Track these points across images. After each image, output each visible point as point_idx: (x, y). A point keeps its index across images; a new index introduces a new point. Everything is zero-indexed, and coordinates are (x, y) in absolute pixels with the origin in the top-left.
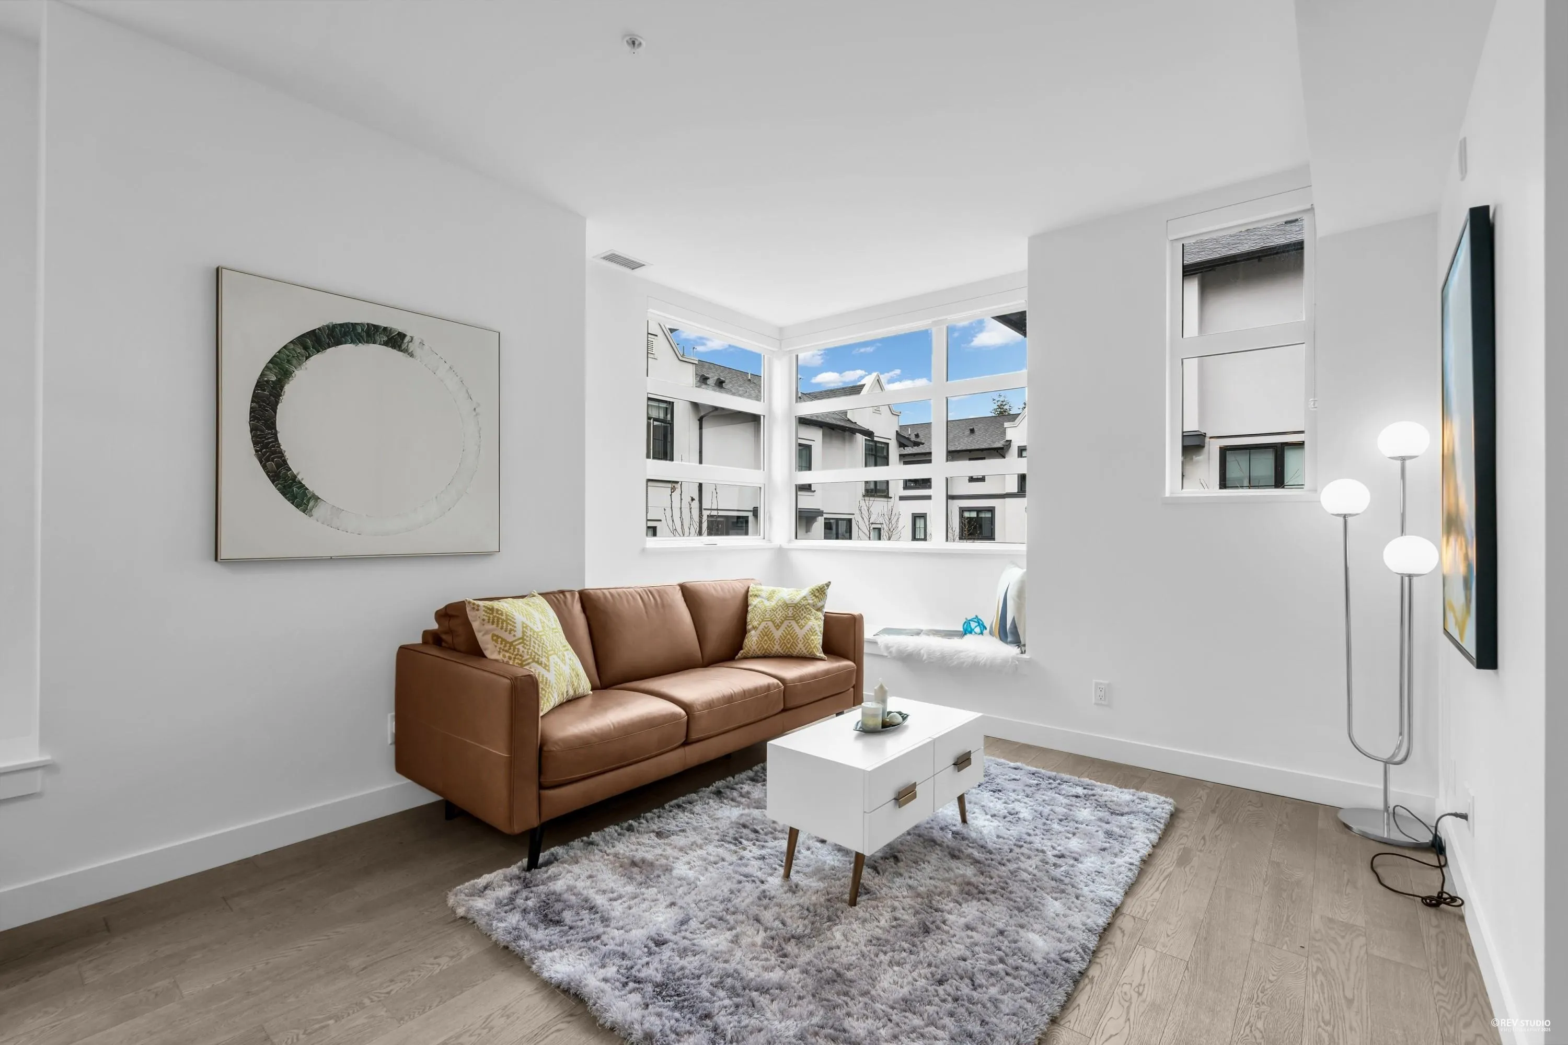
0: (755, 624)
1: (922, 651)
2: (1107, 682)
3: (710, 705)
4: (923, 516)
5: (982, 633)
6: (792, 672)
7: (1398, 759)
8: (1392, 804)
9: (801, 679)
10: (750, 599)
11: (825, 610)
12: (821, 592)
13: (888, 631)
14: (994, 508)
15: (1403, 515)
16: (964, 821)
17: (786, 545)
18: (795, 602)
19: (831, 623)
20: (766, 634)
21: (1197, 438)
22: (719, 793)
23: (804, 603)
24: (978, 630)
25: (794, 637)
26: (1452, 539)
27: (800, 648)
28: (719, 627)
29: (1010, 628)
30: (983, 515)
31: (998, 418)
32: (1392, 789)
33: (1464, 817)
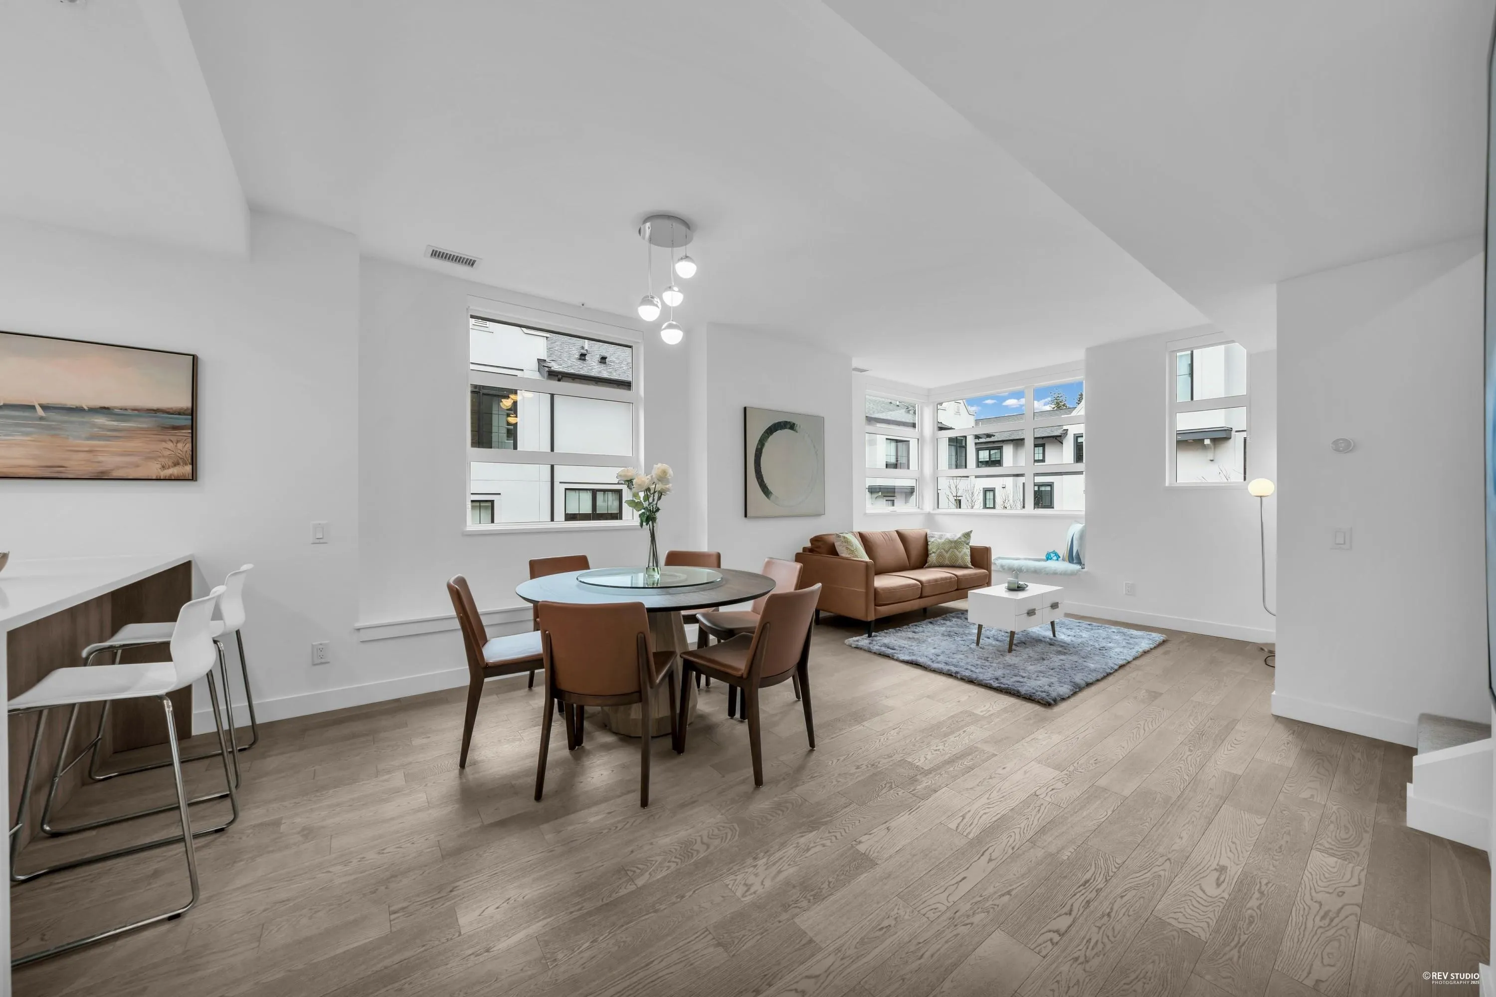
0: (934, 550)
1: (1023, 568)
2: (1131, 583)
3: (929, 582)
4: (993, 490)
5: (1057, 560)
6: (960, 572)
9: (964, 575)
10: (928, 538)
11: (970, 545)
12: (968, 535)
13: (1000, 558)
14: (1053, 483)
16: (1054, 635)
17: (932, 512)
18: (955, 539)
19: (973, 550)
20: (940, 555)
21: (1224, 432)
22: (931, 623)
23: (960, 540)
24: (1055, 558)
25: (956, 557)
27: (960, 562)
28: (915, 551)
29: (1075, 556)
30: (1043, 489)
31: (1056, 412)
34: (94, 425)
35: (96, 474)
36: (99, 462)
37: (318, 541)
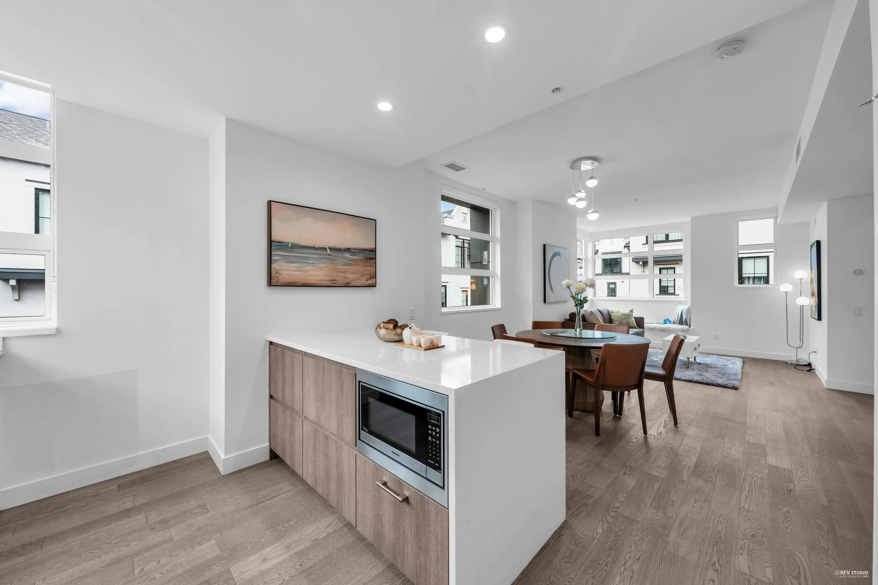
2: (717, 334)
7: (800, 347)
8: (798, 358)
10: (610, 313)
11: (633, 316)
12: (632, 311)
15: (801, 292)
16: (695, 360)
17: (593, 299)
18: (626, 314)
19: (636, 319)
20: (619, 321)
23: (629, 314)
25: (629, 322)
26: (813, 297)
29: (684, 321)
32: (798, 355)
33: (816, 352)
34: (345, 258)
35: (346, 284)
36: (346, 278)
37: (412, 318)
